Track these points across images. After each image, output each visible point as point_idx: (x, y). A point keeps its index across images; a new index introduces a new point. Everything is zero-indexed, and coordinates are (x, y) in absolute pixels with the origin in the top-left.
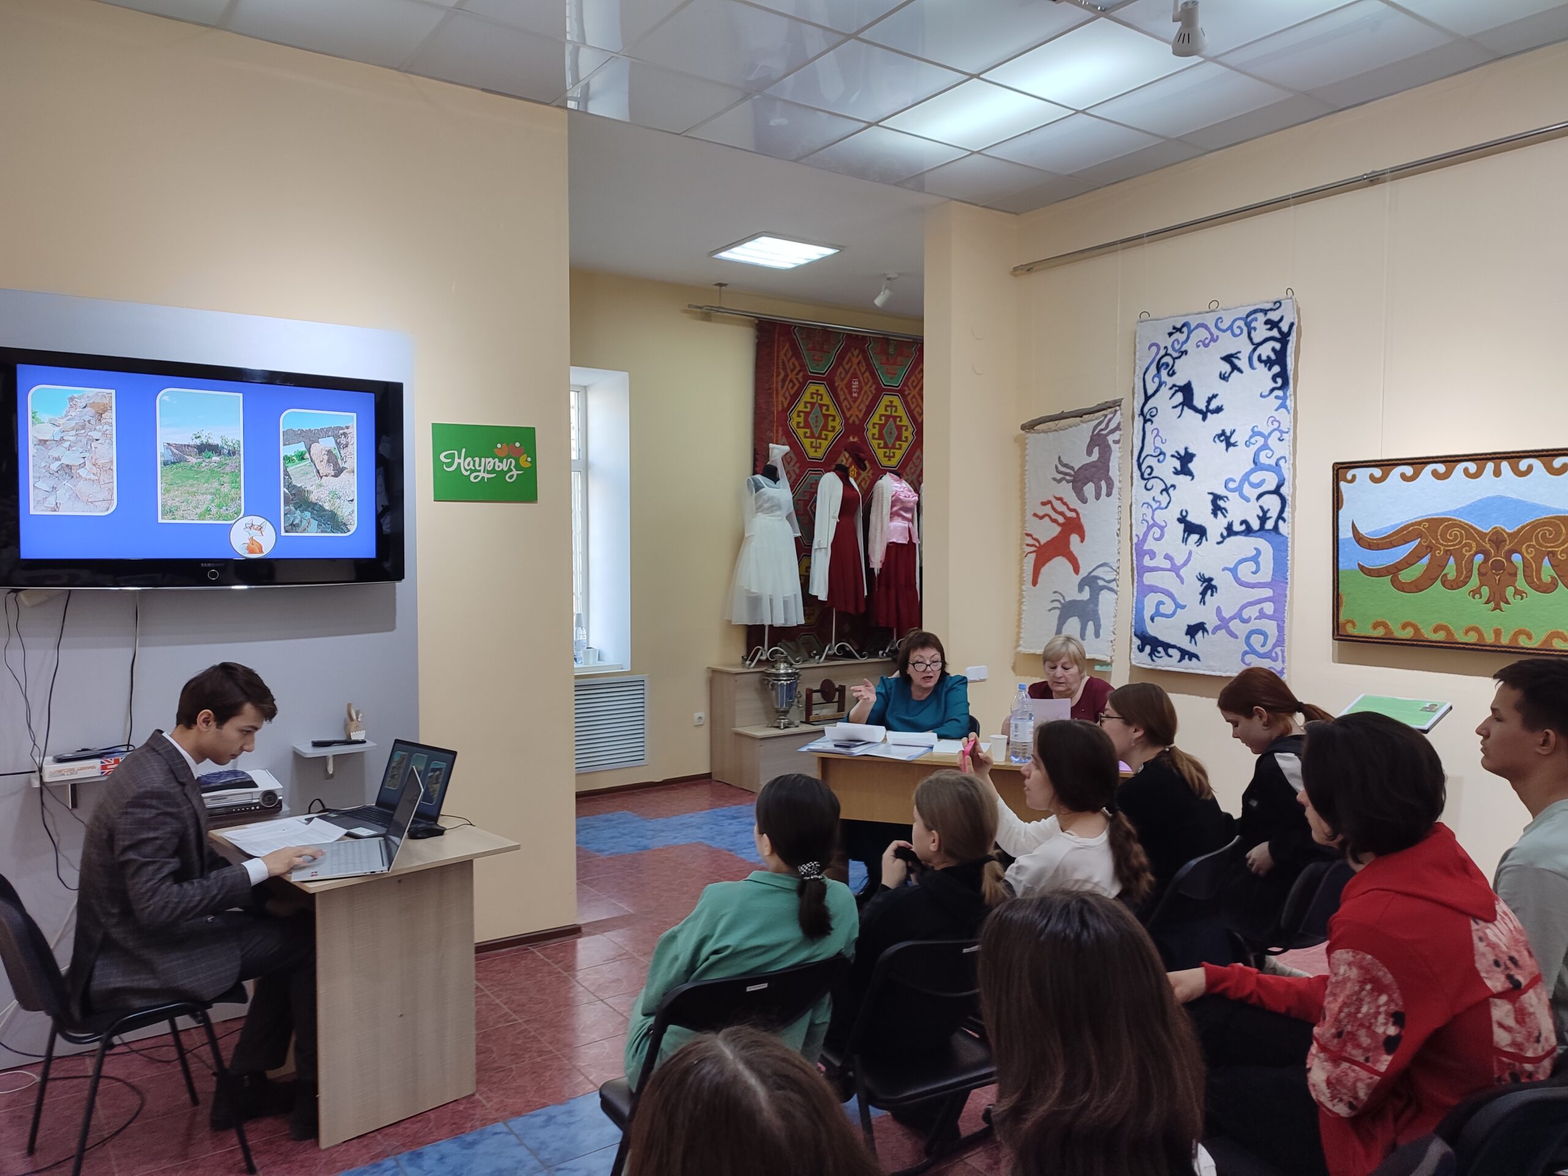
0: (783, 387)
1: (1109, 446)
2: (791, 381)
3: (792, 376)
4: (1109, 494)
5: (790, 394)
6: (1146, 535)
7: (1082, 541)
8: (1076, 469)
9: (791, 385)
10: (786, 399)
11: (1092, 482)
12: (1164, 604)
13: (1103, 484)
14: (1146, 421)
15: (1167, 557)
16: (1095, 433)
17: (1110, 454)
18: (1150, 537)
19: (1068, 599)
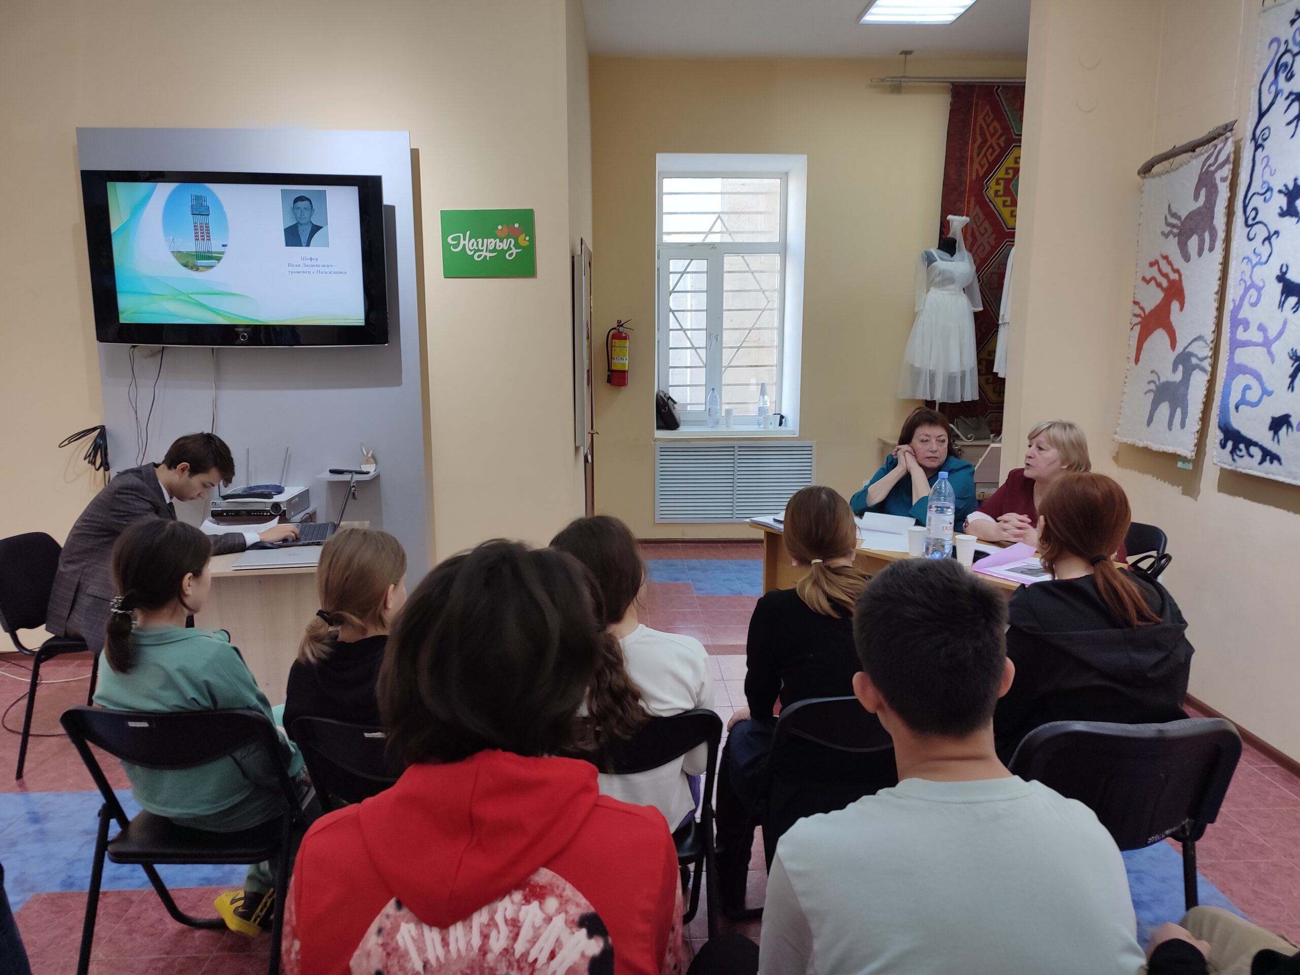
0: (978, 155)
1: (1215, 187)
2: (991, 146)
3: (992, 141)
4: (1211, 249)
5: (988, 161)
6: (1242, 299)
7: (1181, 309)
8: (1183, 218)
9: (991, 150)
10: (982, 166)
11: (1196, 234)
12: (1250, 389)
13: (1207, 236)
14: (1258, 147)
15: (1262, 328)
16: (1204, 170)
17: (1216, 197)
18: (1246, 303)
19: (1163, 380)
